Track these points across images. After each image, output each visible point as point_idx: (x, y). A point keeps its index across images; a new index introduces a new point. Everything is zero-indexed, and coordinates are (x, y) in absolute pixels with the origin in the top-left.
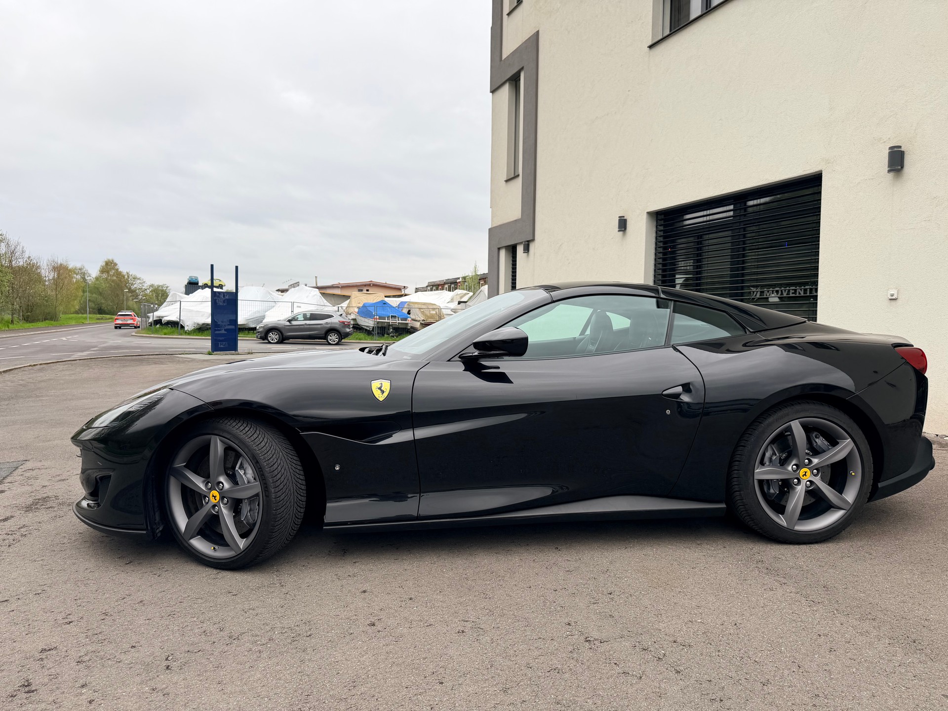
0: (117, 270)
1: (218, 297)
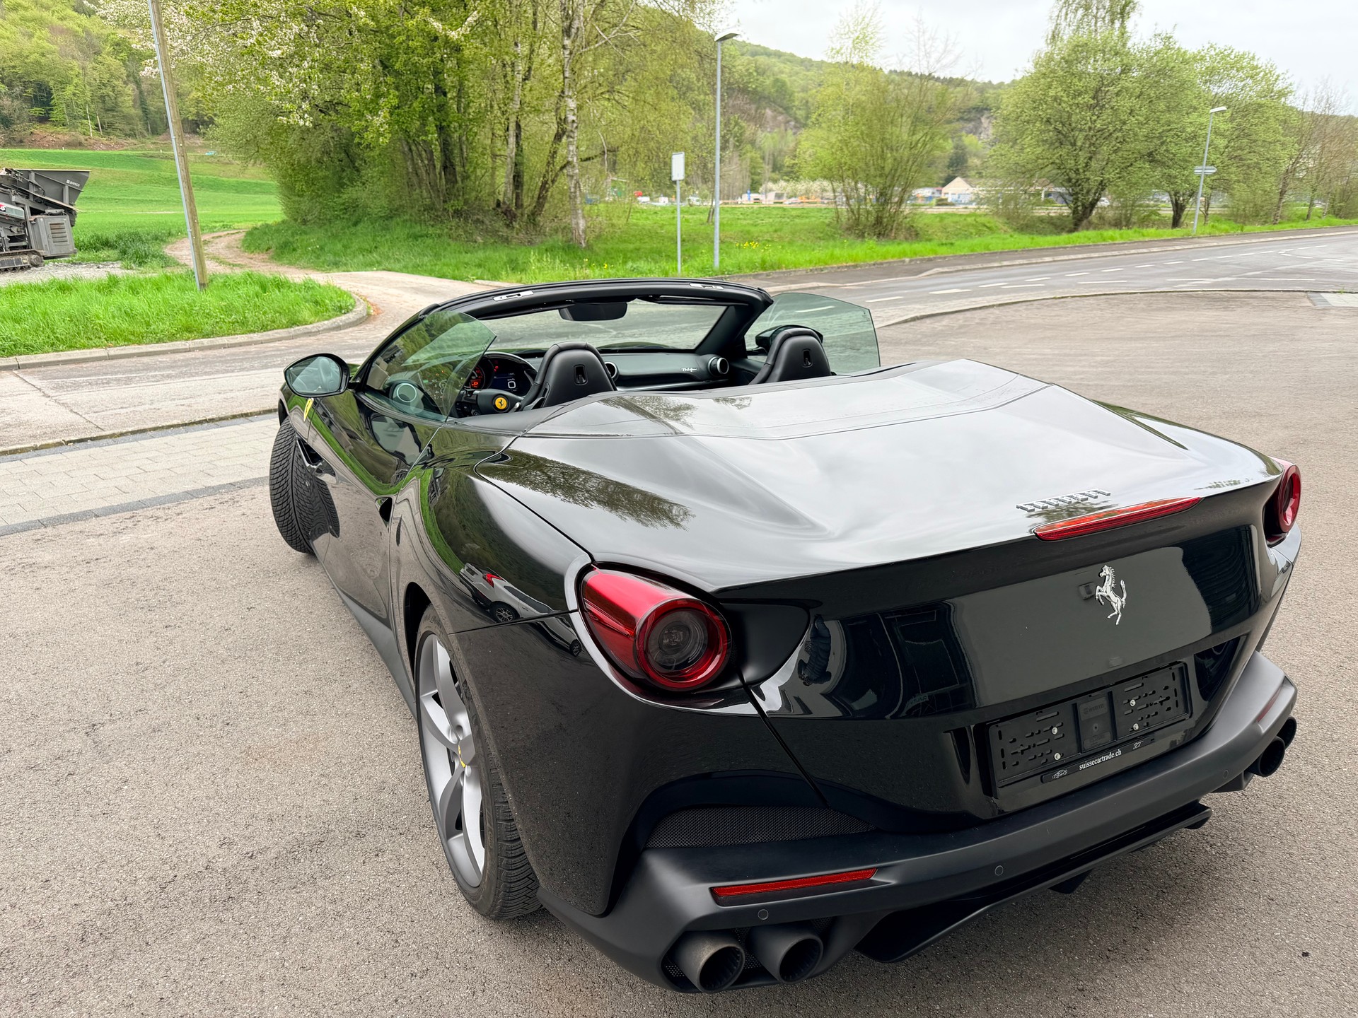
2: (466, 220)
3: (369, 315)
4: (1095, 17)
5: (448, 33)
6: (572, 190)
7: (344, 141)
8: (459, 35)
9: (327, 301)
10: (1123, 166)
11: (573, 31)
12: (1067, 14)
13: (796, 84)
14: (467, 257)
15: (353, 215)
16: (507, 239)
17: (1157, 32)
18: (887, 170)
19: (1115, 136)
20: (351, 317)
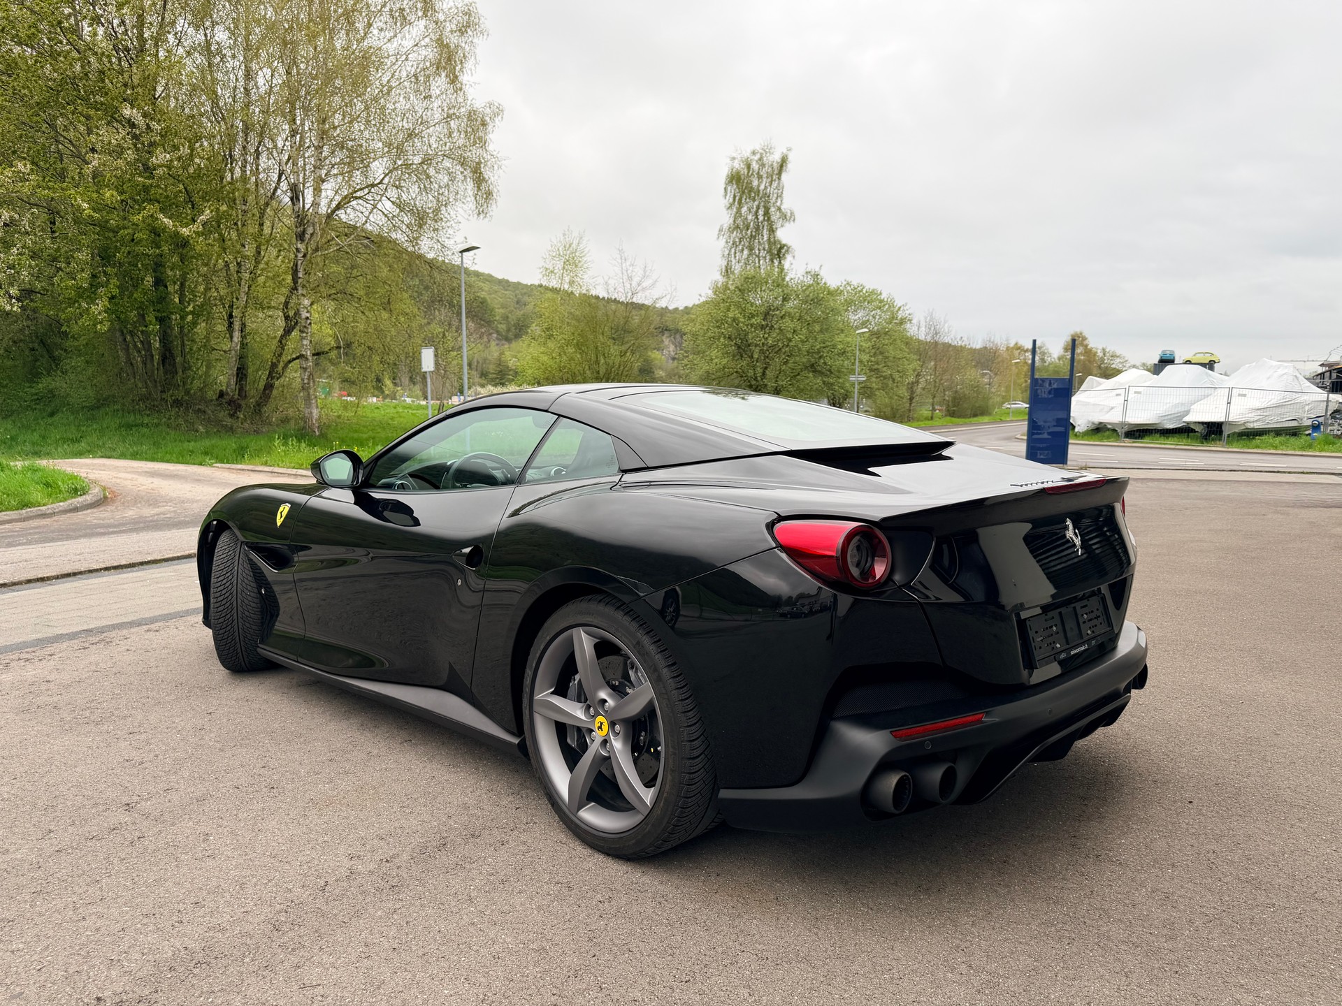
0: (1086, 346)
1: (1041, 385)
2: (187, 409)
3: (105, 497)
4: (758, 256)
5: (179, 229)
6: (306, 381)
7: (42, 330)
8: (190, 231)
9: (60, 483)
10: (792, 375)
11: (307, 236)
12: (735, 253)
13: (496, 301)
14: (192, 445)
15: (49, 405)
16: (231, 428)
17: (808, 270)
18: (601, 373)
19: (783, 350)
20: (88, 498)
